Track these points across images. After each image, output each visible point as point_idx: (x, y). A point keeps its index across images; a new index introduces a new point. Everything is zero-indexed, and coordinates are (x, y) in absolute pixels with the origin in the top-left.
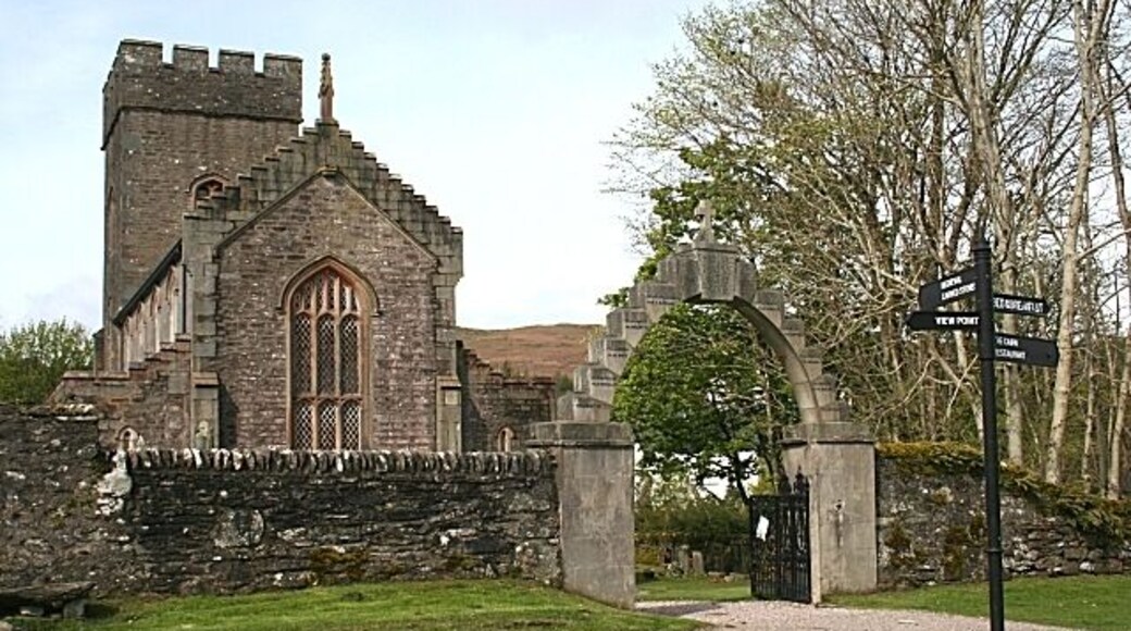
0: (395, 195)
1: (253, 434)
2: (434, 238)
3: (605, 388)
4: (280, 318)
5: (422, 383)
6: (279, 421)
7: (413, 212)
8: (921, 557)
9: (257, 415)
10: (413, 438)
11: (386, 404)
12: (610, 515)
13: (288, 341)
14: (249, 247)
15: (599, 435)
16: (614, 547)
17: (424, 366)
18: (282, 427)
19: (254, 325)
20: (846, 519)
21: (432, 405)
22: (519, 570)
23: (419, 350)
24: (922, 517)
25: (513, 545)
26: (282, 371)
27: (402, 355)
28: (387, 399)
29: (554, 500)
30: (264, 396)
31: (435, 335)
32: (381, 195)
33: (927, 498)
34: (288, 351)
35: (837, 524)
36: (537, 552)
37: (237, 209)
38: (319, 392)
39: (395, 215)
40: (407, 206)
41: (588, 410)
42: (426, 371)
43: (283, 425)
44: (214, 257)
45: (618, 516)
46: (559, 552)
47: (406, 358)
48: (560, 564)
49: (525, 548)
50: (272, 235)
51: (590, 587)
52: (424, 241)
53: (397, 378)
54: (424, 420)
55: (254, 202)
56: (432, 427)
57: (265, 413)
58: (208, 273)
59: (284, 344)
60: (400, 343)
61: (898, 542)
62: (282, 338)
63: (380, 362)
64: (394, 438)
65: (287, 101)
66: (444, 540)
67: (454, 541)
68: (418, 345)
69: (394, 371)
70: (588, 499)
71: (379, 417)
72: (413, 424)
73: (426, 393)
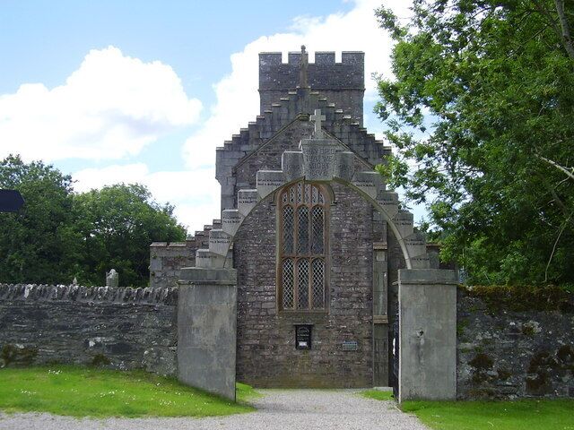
0: (346, 129)
1: (255, 279)
2: (371, 155)
3: (221, 244)
4: (273, 208)
5: (364, 247)
6: (272, 271)
7: (359, 138)
8: (503, 375)
9: (258, 267)
10: (357, 282)
11: (340, 260)
12: (216, 332)
13: (278, 221)
14: (254, 166)
15: (210, 277)
16: (218, 355)
17: (365, 236)
18: (273, 275)
19: (257, 213)
20: (427, 344)
21: (369, 262)
22: (145, 366)
23: (361, 226)
24: (507, 342)
25: (143, 350)
26: (274, 240)
27: (350, 229)
28: (340, 258)
29: (175, 320)
30: (264, 256)
31: (372, 216)
32: (337, 129)
33: (514, 329)
34: (278, 228)
35: (418, 347)
36: (159, 354)
37: (247, 144)
38: (297, 254)
39: (346, 141)
40: (354, 136)
41: (208, 259)
42: (366, 240)
43: (274, 273)
44: (233, 174)
45: (223, 333)
46: (176, 357)
47: (353, 231)
48: (176, 363)
49: (151, 352)
50: (268, 158)
51: (199, 381)
52: (365, 156)
53: (347, 244)
54: (364, 271)
55: (257, 139)
56: (369, 275)
57: (263, 267)
58: (229, 183)
59: (275, 224)
60: (348, 222)
61: (480, 362)
62: (274, 220)
63: (336, 235)
64: (344, 282)
65: (356, 79)
66: (92, 344)
67: (98, 345)
68: (361, 223)
69: (345, 240)
70: (198, 321)
71: (335, 269)
72: (357, 273)
73: (367, 253)
